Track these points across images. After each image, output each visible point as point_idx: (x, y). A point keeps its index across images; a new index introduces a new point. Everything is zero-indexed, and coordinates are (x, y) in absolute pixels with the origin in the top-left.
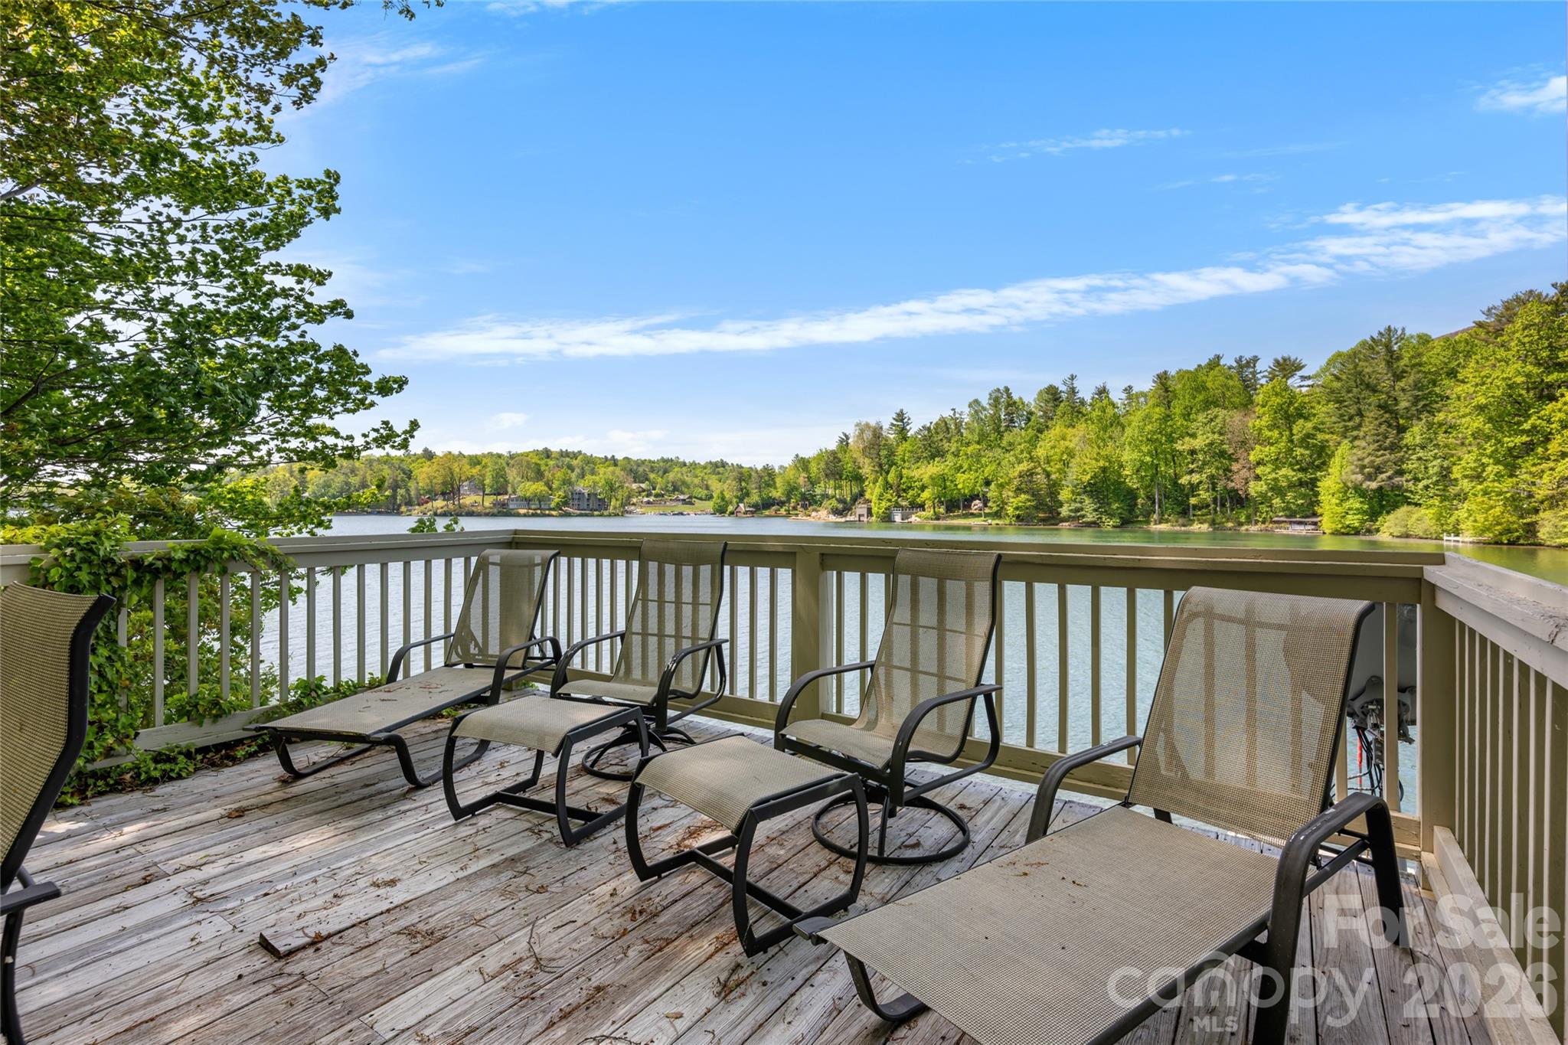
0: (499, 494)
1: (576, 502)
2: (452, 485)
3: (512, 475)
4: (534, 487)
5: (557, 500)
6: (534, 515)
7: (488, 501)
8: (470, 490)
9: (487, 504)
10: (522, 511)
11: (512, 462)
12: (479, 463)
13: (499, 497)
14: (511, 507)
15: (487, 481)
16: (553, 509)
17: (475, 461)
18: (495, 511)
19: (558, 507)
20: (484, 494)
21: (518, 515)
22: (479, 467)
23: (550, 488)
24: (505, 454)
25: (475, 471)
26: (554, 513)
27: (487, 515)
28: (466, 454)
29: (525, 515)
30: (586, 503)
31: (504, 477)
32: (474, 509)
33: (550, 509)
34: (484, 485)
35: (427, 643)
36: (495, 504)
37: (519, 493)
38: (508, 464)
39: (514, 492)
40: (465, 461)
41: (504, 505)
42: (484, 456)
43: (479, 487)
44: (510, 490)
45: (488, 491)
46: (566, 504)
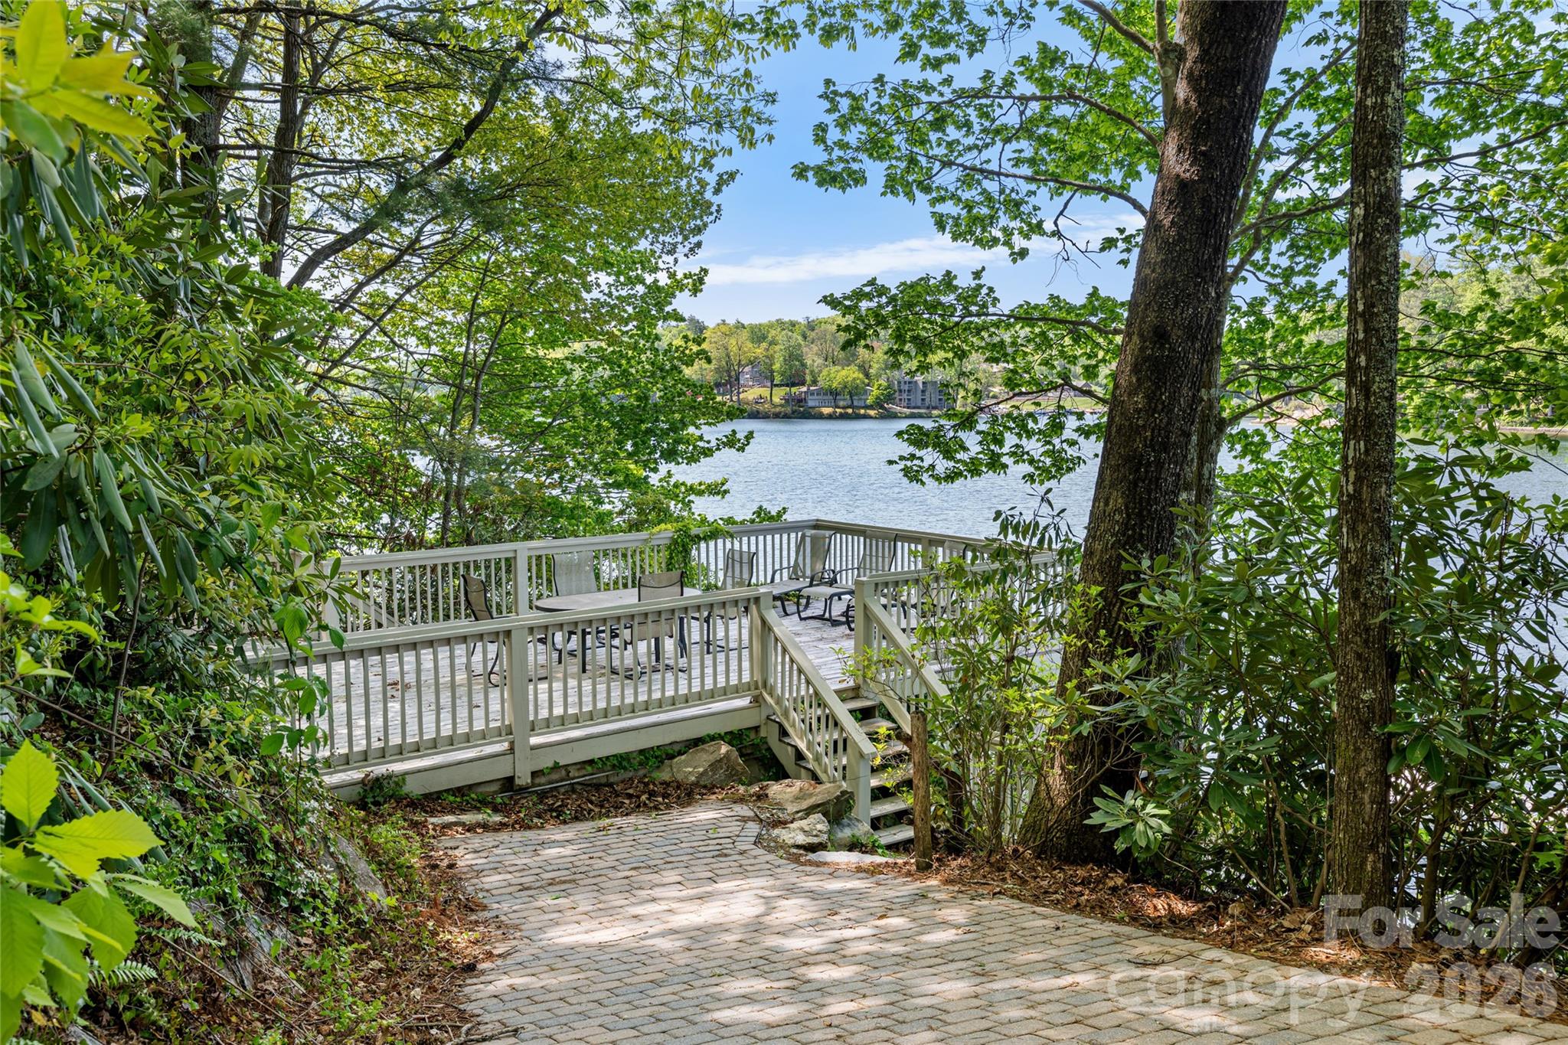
0: (793, 385)
1: (905, 396)
2: (728, 371)
3: (812, 358)
4: (844, 373)
5: (876, 392)
6: (844, 417)
7: (779, 395)
8: (753, 378)
9: (776, 400)
10: (826, 411)
11: (812, 335)
12: (764, 338)
13: (794, 390)
14: (811, 403)
15: (776, 366)
16: (871, 407)
17: (759, 334)
18: (789, 410)
19: (879, 404)
20: (773, 386)
21: (820, 417)
22: (764, 345)
23: (867, 375)
24: (801, 320)
25: (760, 351)
26: (872, 413)
27: (777, 416)
28: (746, 323)
29: (830, 417)
30: (919, 397)
31: (800, 358)
32: (760, 408)
33: (867, 407)
34: (772, 372)
35: (781, 570)
36: (787, 400)
37: (821, 383)
38: (805, 337)
39: (815, 382)
40: (745, 335)
41: (800, 401)
42: (771, 326)
43: (766, 376)
44: (808, 378)
45: (777, 380)
46: (889, 398)
